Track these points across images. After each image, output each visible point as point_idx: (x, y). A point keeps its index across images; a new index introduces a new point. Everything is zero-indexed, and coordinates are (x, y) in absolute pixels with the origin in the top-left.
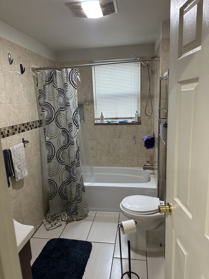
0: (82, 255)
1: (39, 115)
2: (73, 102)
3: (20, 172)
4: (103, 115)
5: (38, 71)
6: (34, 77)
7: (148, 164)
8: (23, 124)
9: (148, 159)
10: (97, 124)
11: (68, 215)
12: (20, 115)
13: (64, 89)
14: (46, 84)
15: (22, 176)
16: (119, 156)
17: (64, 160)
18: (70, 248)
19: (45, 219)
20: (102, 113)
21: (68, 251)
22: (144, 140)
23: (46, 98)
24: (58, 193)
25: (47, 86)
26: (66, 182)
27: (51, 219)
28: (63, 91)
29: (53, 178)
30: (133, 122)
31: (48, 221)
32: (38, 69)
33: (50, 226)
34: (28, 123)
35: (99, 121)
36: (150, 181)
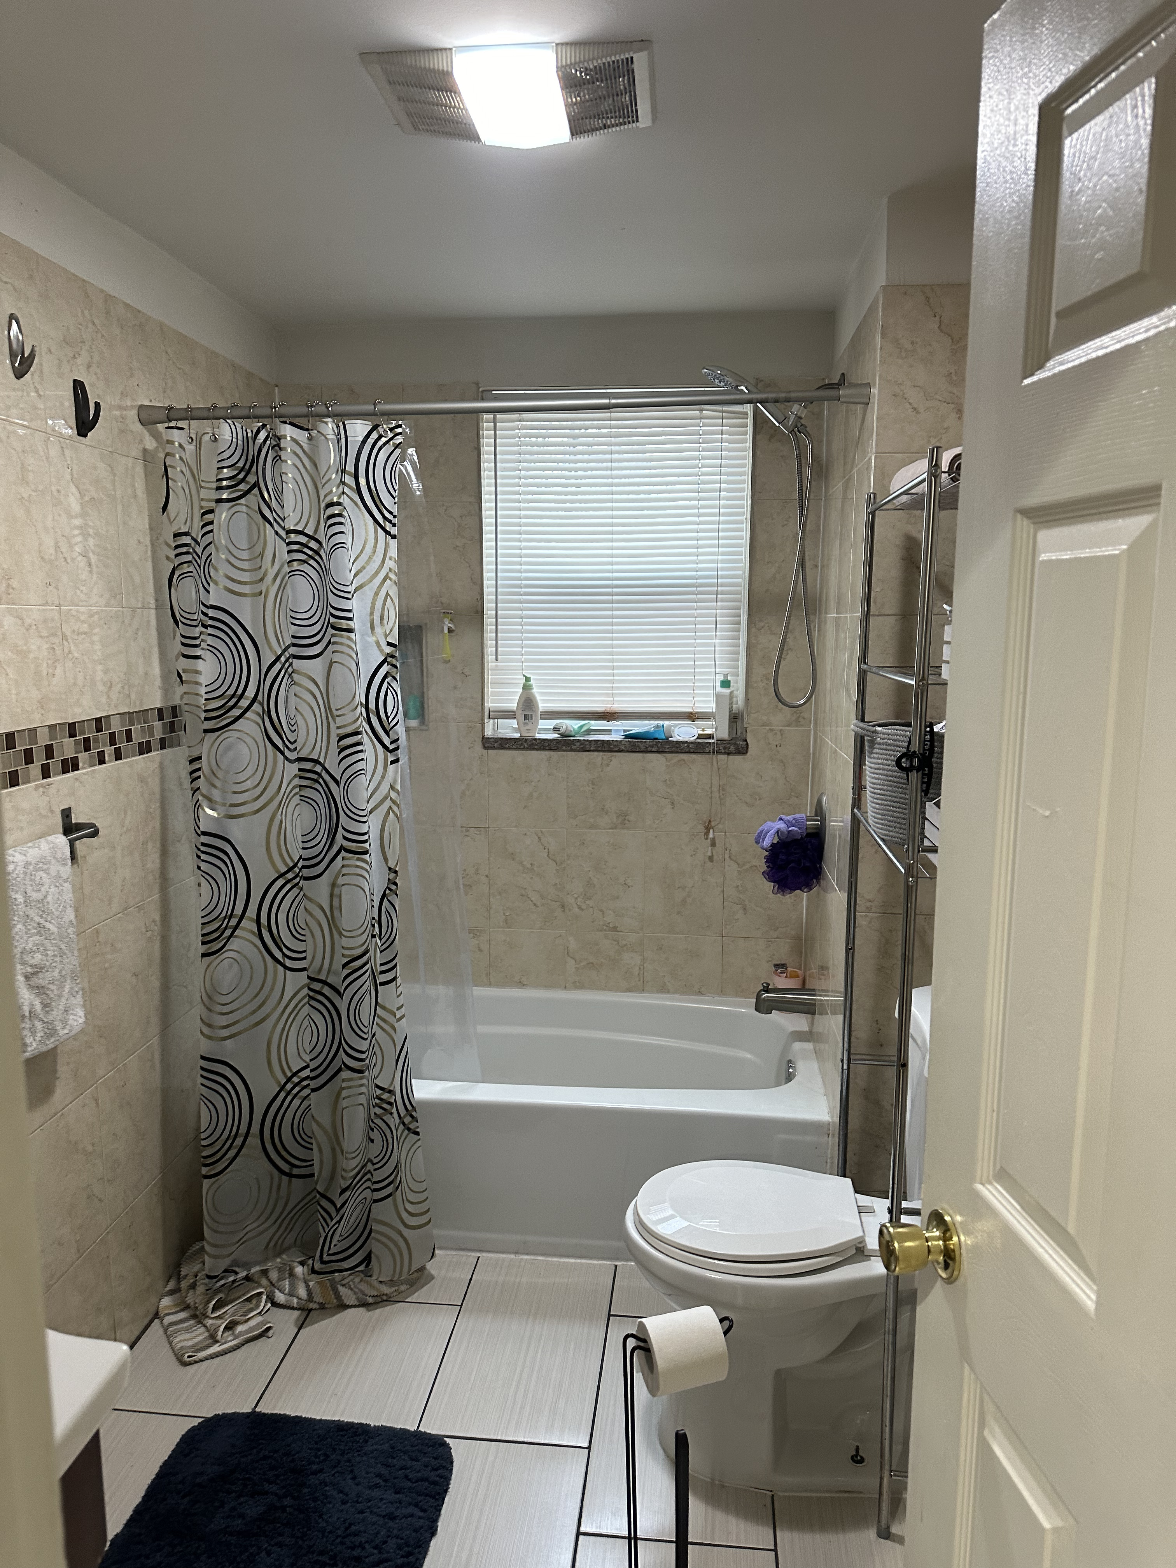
0: (392, 1517)
1: (165, 677)
2: (372, 613)
3: (38, 1007)
4: (535, 691)
5: (172, 424)
6: (146, 456)
7: (781, 982)
8: (72, 726)
9: (783, 951)
10: (497, 740)
11: (313, 1271)
12: (59, 671)
13: (321, 536)
14: (219, 501)
15: (51, 1032)
16: (615, 929)
17: (300, 946)
18: (322, 1476)
19: (172, 1293)
20: (527, 679)
21: (306, 1490)
22: (767, 843)
23: (216, 583)
24: (253, 1141)
25: (223, 514)
26: (306, 1073)
27: (210, 1293)
28: (313, 544)
29: (228, 1050)
30: (700, 737)
31: (187, 1307)
32: (173, 414)
33: (199, 1334)
34: (98, 720)
35: (509, 729)
36: (789, 1078)
